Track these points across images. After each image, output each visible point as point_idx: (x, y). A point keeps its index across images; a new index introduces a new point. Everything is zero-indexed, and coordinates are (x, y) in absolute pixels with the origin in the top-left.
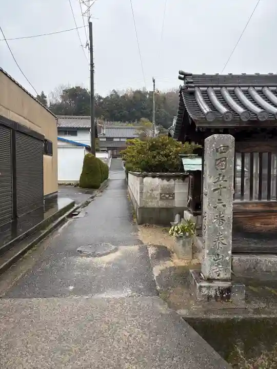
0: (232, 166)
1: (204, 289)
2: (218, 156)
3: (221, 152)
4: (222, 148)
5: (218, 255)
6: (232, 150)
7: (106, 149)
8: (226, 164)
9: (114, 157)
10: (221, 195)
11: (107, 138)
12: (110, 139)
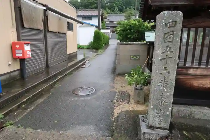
0: (178, 39)
1: (146, 135)
2: (167, 30)
3: (170, 27)
4: (171, 23)
5: (160, 110)
6: (180, 25)
7: (109, 28)
8: (173, 38)
9: (113, 32)
10: (167, 63)
11: (110, 21)
12: (112, 22)
